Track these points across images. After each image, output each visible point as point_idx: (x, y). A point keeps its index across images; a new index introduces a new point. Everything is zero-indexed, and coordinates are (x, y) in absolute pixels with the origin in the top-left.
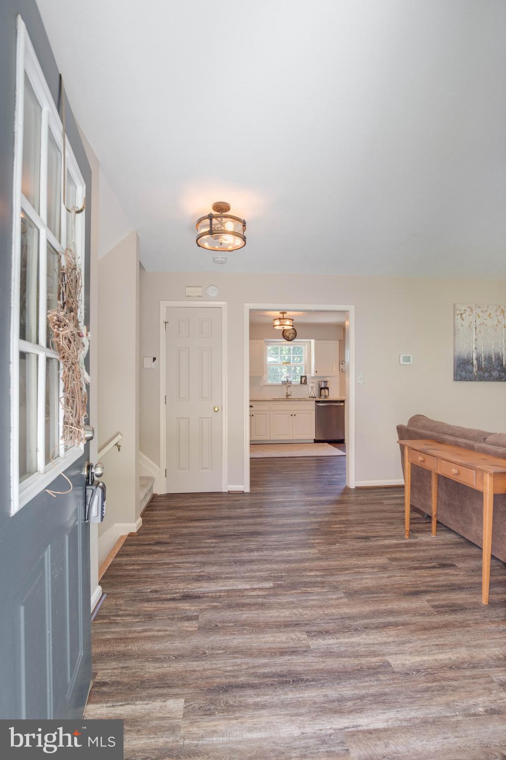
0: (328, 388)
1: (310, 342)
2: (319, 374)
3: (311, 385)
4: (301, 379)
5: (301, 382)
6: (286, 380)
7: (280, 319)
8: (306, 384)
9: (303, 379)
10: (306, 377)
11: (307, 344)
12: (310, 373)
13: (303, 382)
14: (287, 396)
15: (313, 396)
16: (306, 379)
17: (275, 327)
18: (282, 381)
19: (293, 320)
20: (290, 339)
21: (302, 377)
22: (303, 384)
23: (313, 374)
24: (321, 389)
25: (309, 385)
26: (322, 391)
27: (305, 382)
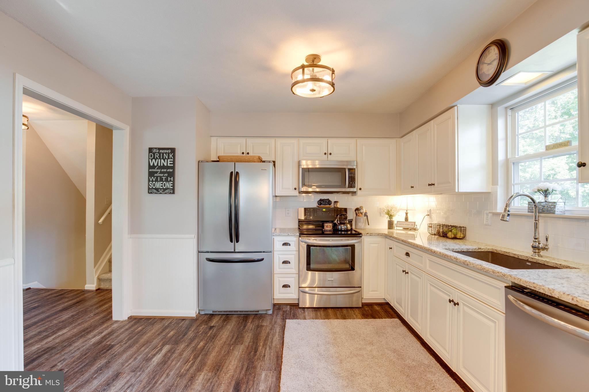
18: (529, 204)
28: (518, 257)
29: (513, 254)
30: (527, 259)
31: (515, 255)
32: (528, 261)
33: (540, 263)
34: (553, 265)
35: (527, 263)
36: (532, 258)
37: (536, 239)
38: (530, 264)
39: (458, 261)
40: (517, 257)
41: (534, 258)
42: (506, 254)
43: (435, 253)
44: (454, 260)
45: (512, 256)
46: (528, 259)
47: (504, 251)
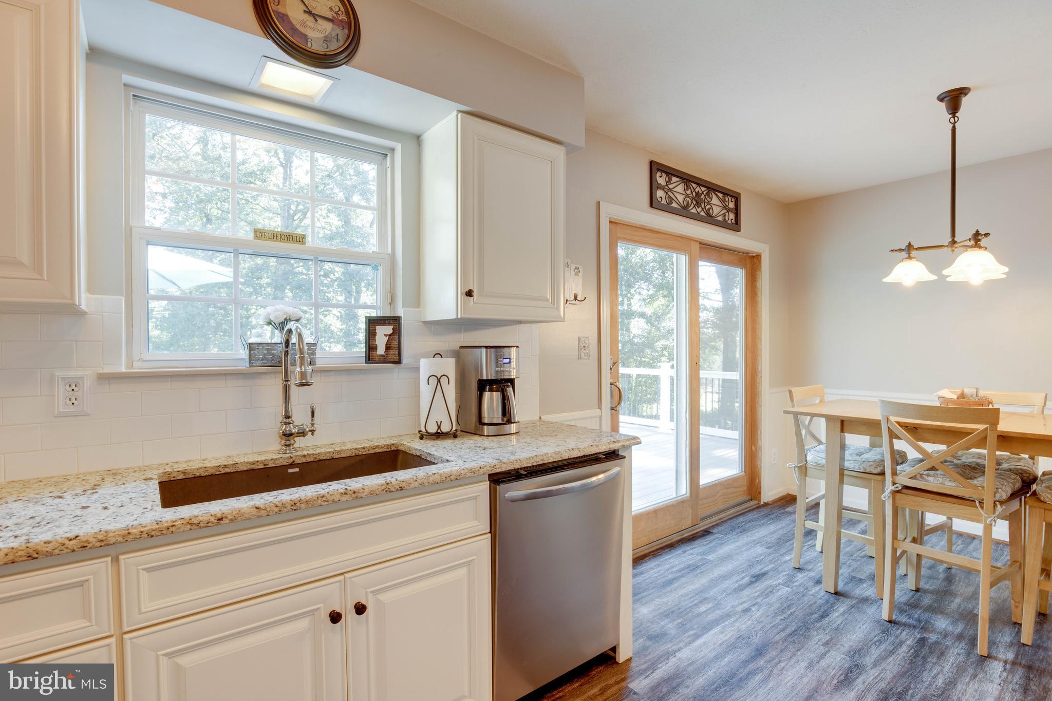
0: (512, 381)
2: (480, 309)
3: (426, 367)
4: (371, 334)
5: (371, 348)
6: (278, 338)
8: (399, 362)
9: (383, 332)
10: (395, 321)
12: (416, 298)
13: (381, 350)
14: (288, 435)
15: (445, 428)
16: (397, 332)
18: (251, 347)
21: (373, 323)
22: (384, 360)
24: (483, 385)
25: (417, 369)
26: (487, 395)
27: (388, 348)
28: (265, 465)
29: (248, 463)
30: (291, 461)
31: (253, 464)
32: (293, 465)
33: (324, 458)
34: (351, 453)
35: (290, 471)
36: (304, 456)
37: (289, 417)
38: (297, 470)
39: (363, 495)
40: (263, 467)
41: (308, 454)
42: (223, 472)
43: (225, 521)
44: (344, 498)
45: (245, 469)
46: (294, 461)
47: (218, 465)
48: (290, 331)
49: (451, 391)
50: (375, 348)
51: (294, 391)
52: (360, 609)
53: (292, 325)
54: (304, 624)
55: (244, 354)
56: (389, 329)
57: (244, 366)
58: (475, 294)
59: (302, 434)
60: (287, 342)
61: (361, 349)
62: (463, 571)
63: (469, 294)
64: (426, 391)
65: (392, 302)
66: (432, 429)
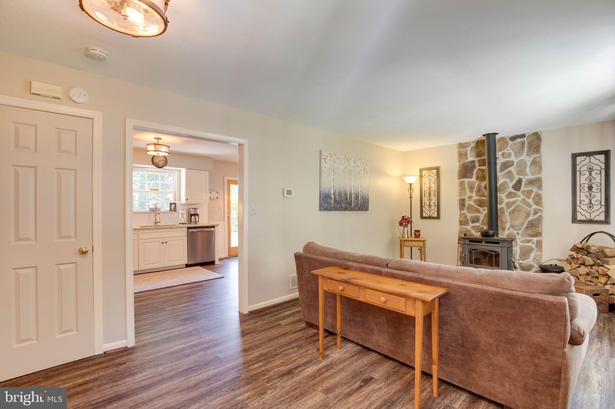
0: (198, 215)
1: (180, 170)
2: (190, 202)
3: (181, 212)
4: (171, 206)
5: (171, 208)
6: (154, 207)
7: (155, 144)
8: (176, 211)
9: (173, 206)
10: (175, 204)
11: (176, 172)
12: (180, 199)
13: (173, 209)
14: (156, 223)
15: (184, 222)
16: (175, 206)
17: (148, 153)
18: (150, 208)
19: (169, 147)
20: (160, 166)
21: (171, 204)
22: (173, 211)
23: (183, 201)
24: (191, 215)
25: (179, 212)
26: (192, 217)
27: (174, 208)
37: (156, 219)
48: (156, 206)
49: (185, 216)
50: (171, 209)
51: (157, 215)
52: (166, 242)
53: (157, 205)
54: (159, 243)
55: (149, 209)
56: (174, 205)
57: (149, 211)
58: (188, 199)
59: (158, 222)
60: (156, 208)
61: (169, 209)
62: (182, 241)
63: (187, 199)
64: (180, 216)
65: (175, 200)
66: (181, 222)
